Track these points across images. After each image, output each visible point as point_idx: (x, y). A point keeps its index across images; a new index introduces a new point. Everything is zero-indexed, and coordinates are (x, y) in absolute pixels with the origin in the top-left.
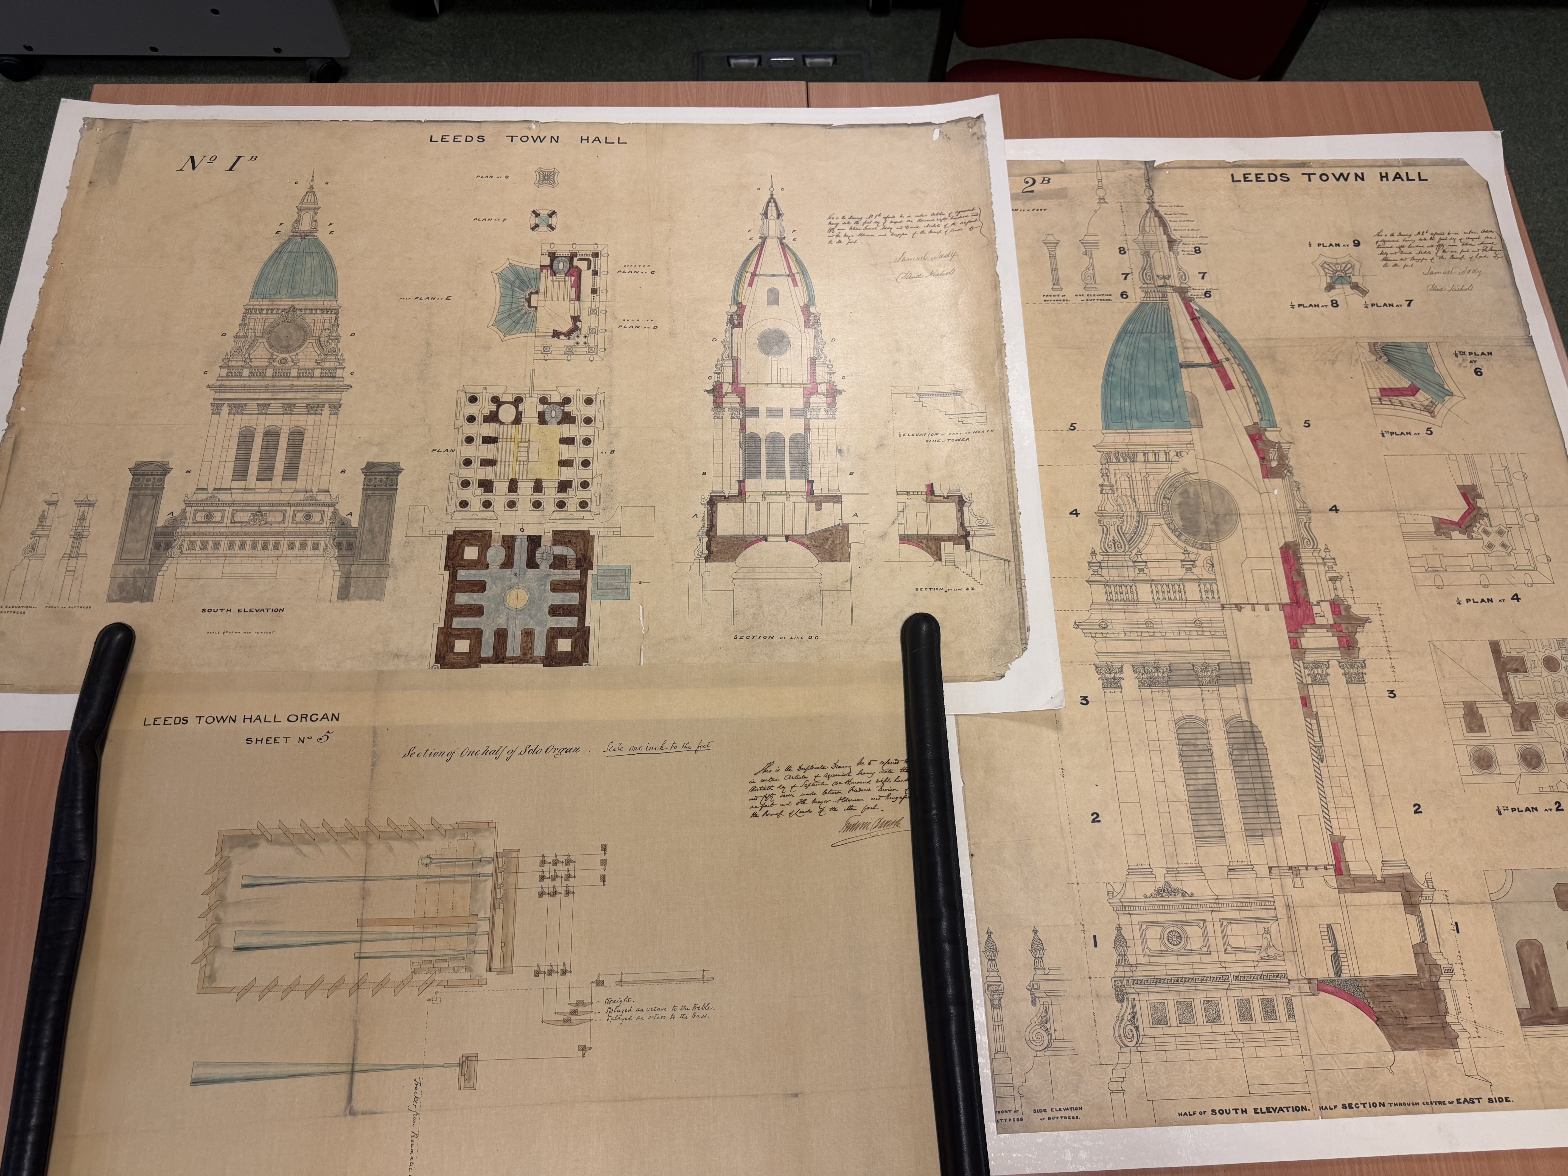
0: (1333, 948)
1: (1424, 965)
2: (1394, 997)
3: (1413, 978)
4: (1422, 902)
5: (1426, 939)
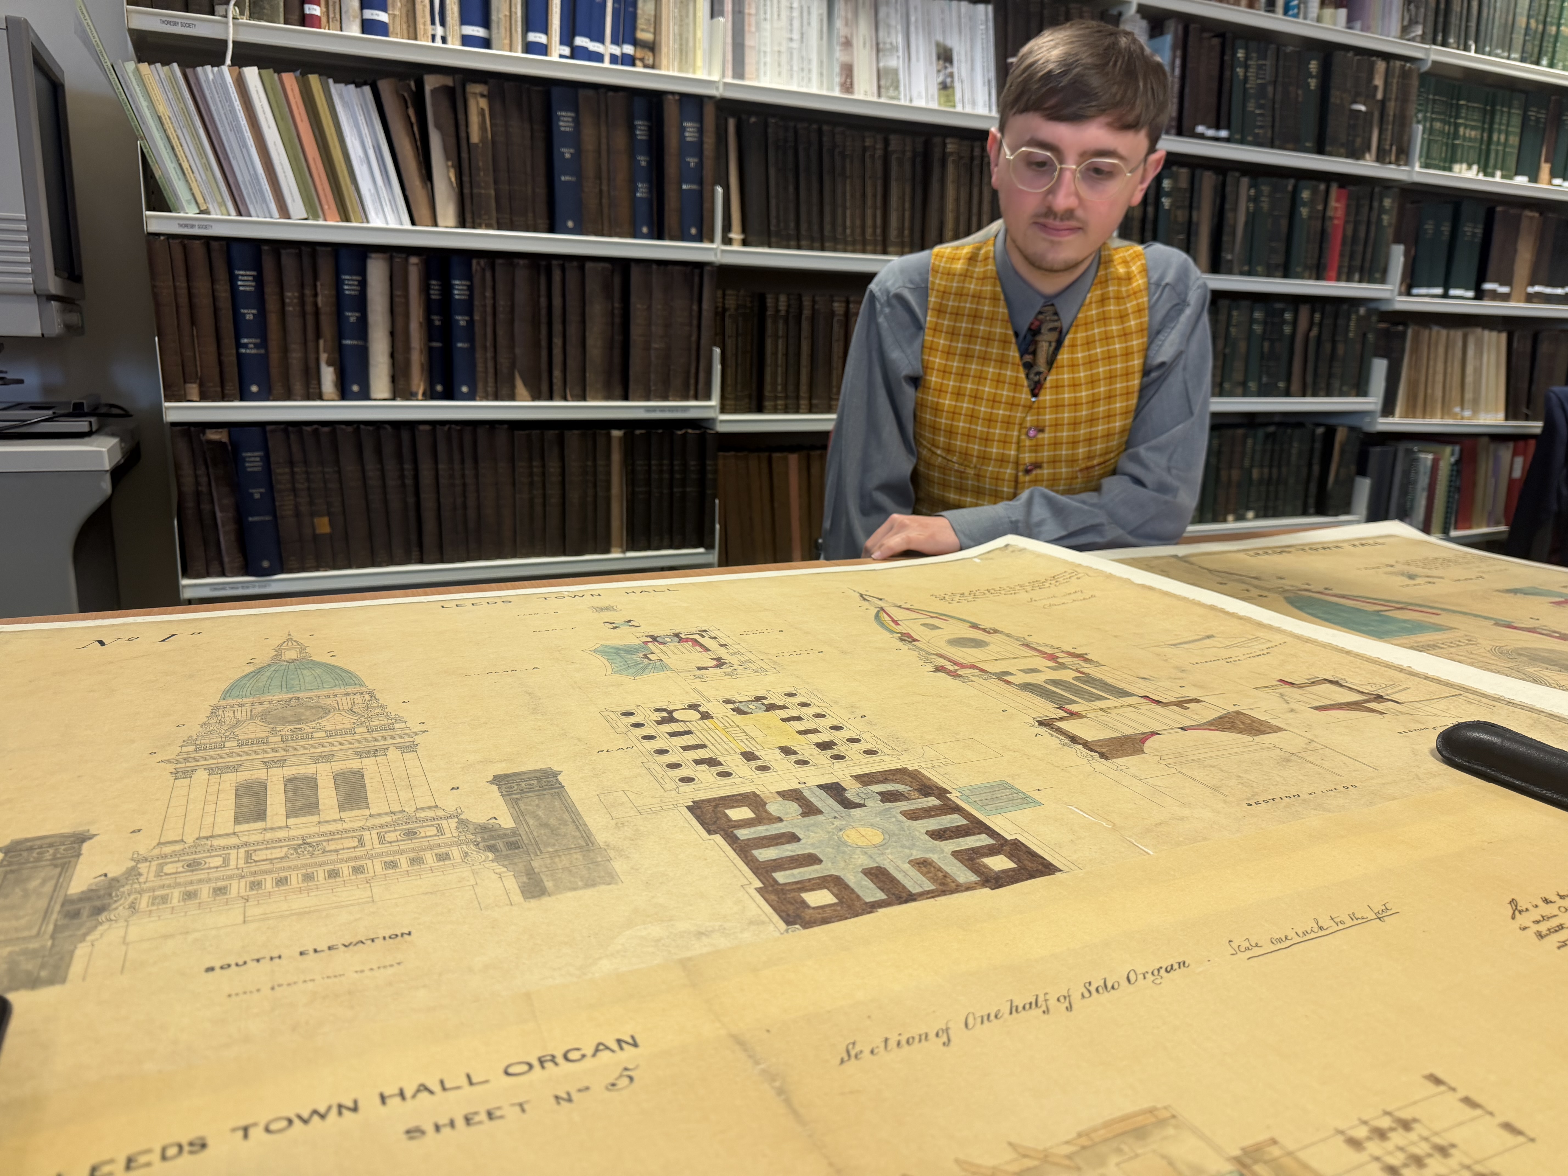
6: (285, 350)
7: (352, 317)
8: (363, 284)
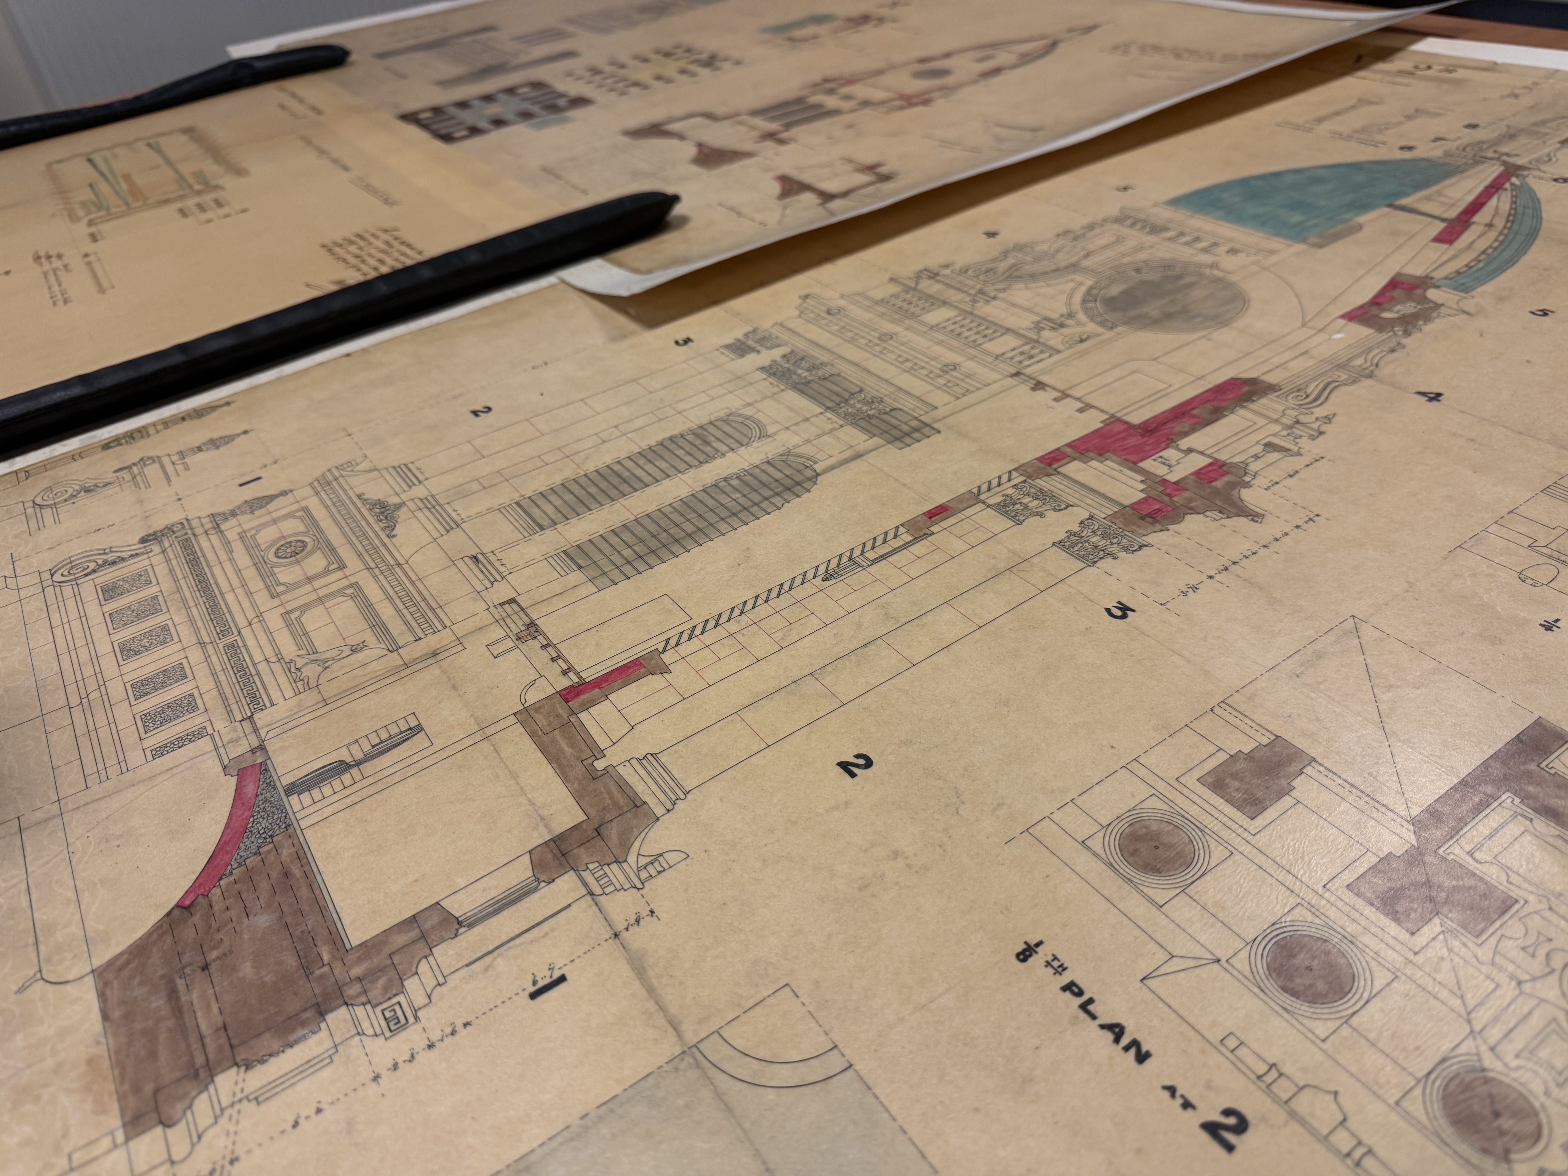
0: (360, 757)
1: (386, 951)
2: (263, 921)
3: (336, 939)
4: (586, 875)
5: (471, 926)
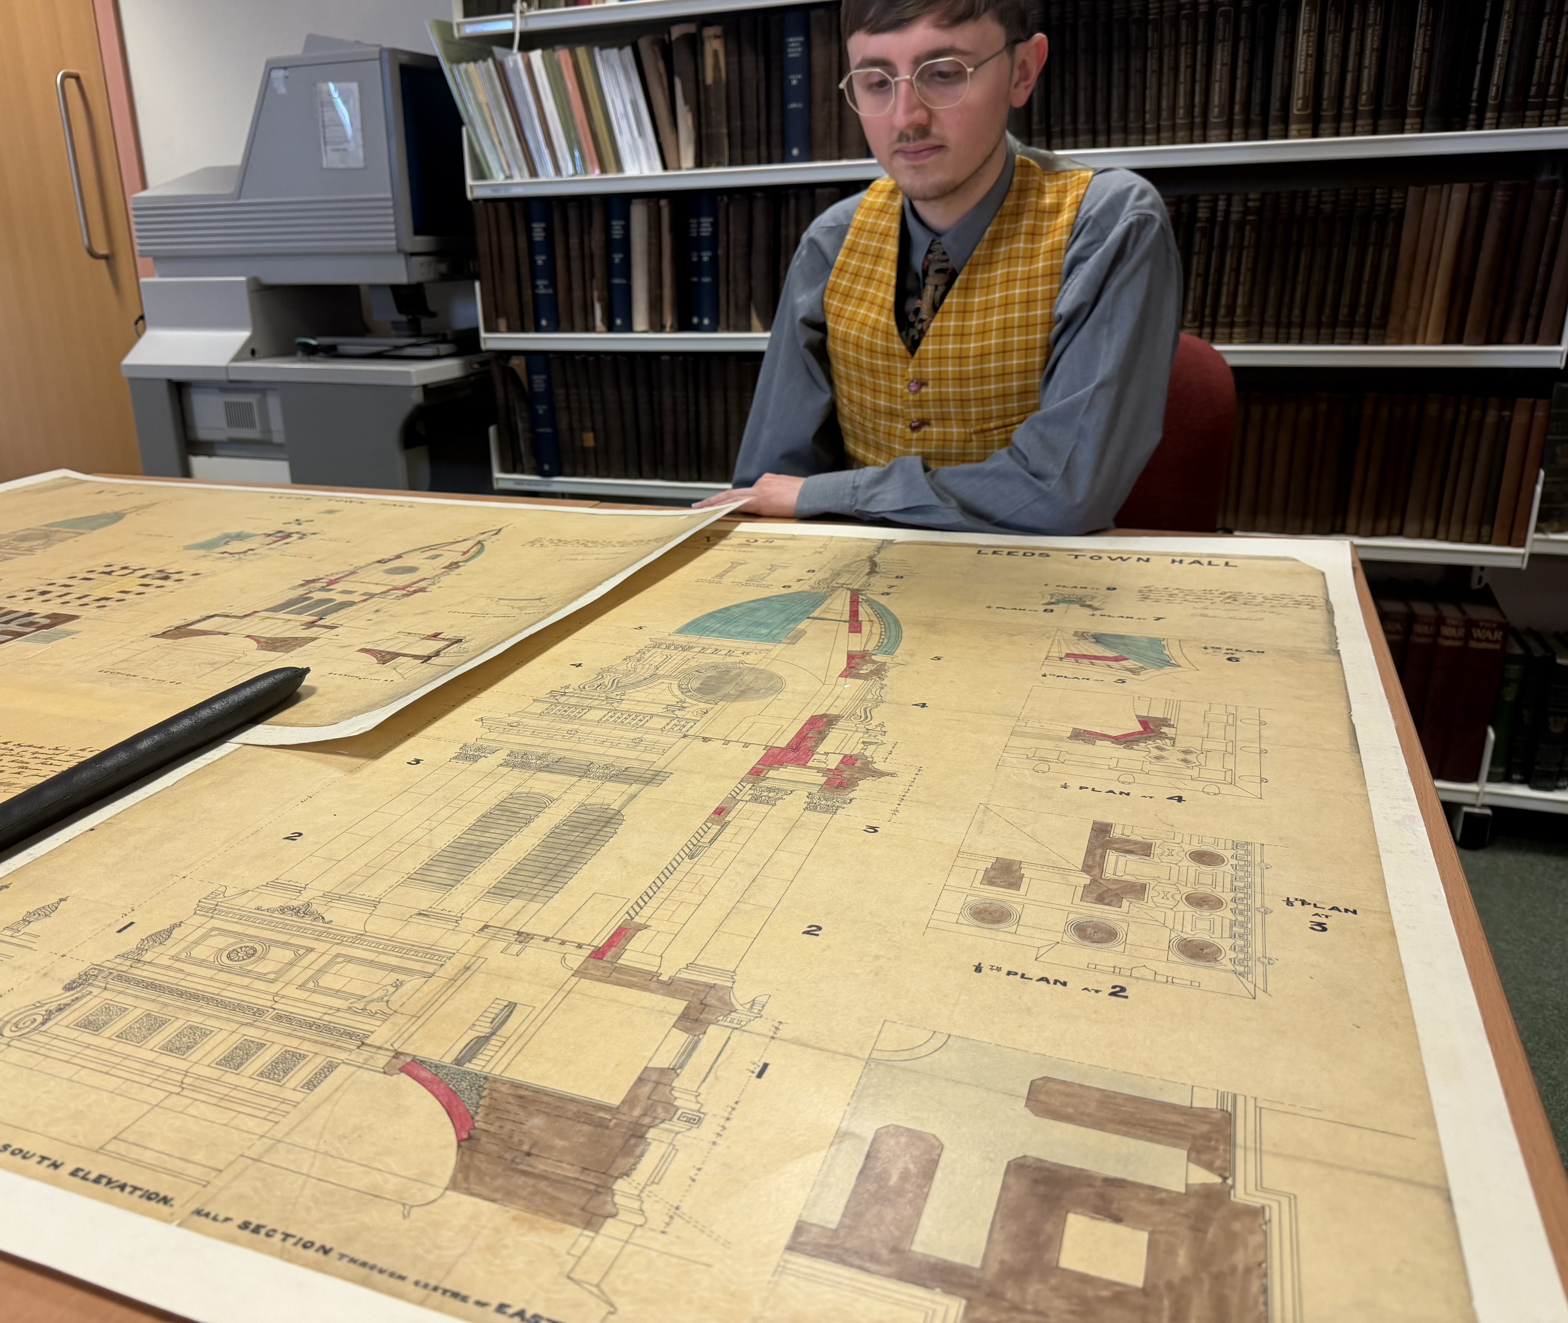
0: (489, 1030)
1: (643, 1098)
2: (537, 1121)
3: (601, 1107)
4: (722, 1023)
5: (681, 1067)
6: (570, 289)
7: (617, 258)
8: (627, 229)
